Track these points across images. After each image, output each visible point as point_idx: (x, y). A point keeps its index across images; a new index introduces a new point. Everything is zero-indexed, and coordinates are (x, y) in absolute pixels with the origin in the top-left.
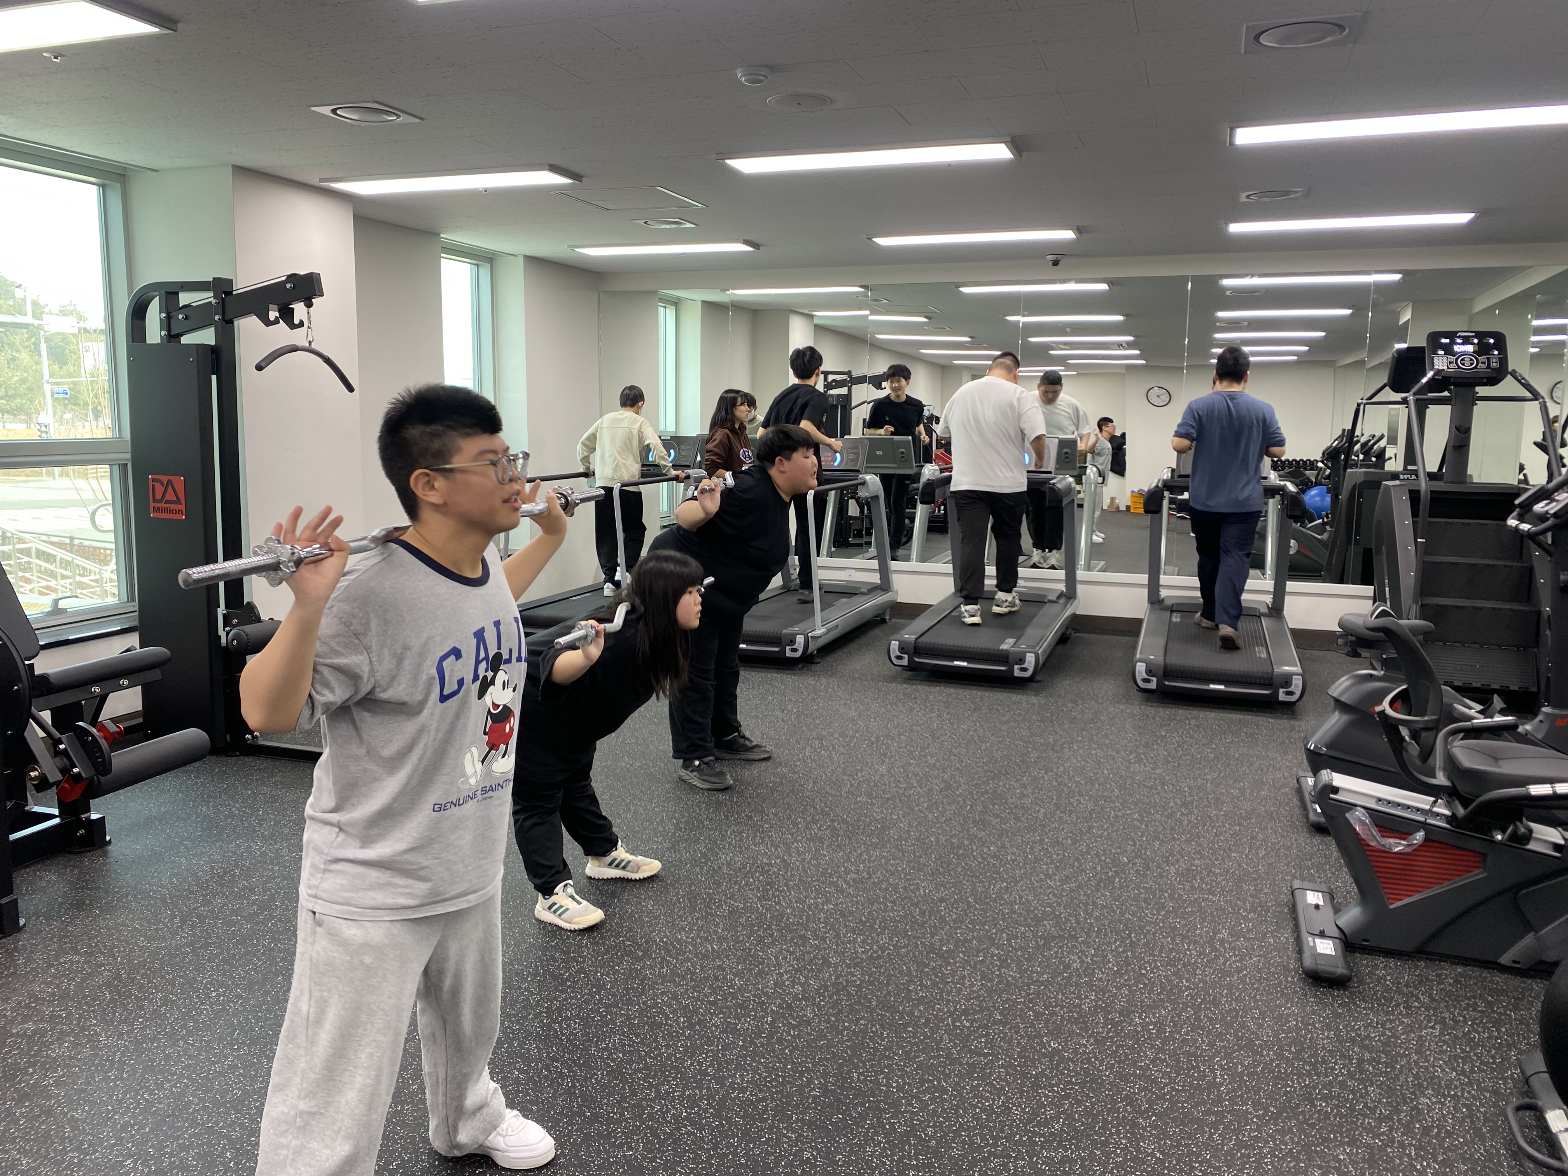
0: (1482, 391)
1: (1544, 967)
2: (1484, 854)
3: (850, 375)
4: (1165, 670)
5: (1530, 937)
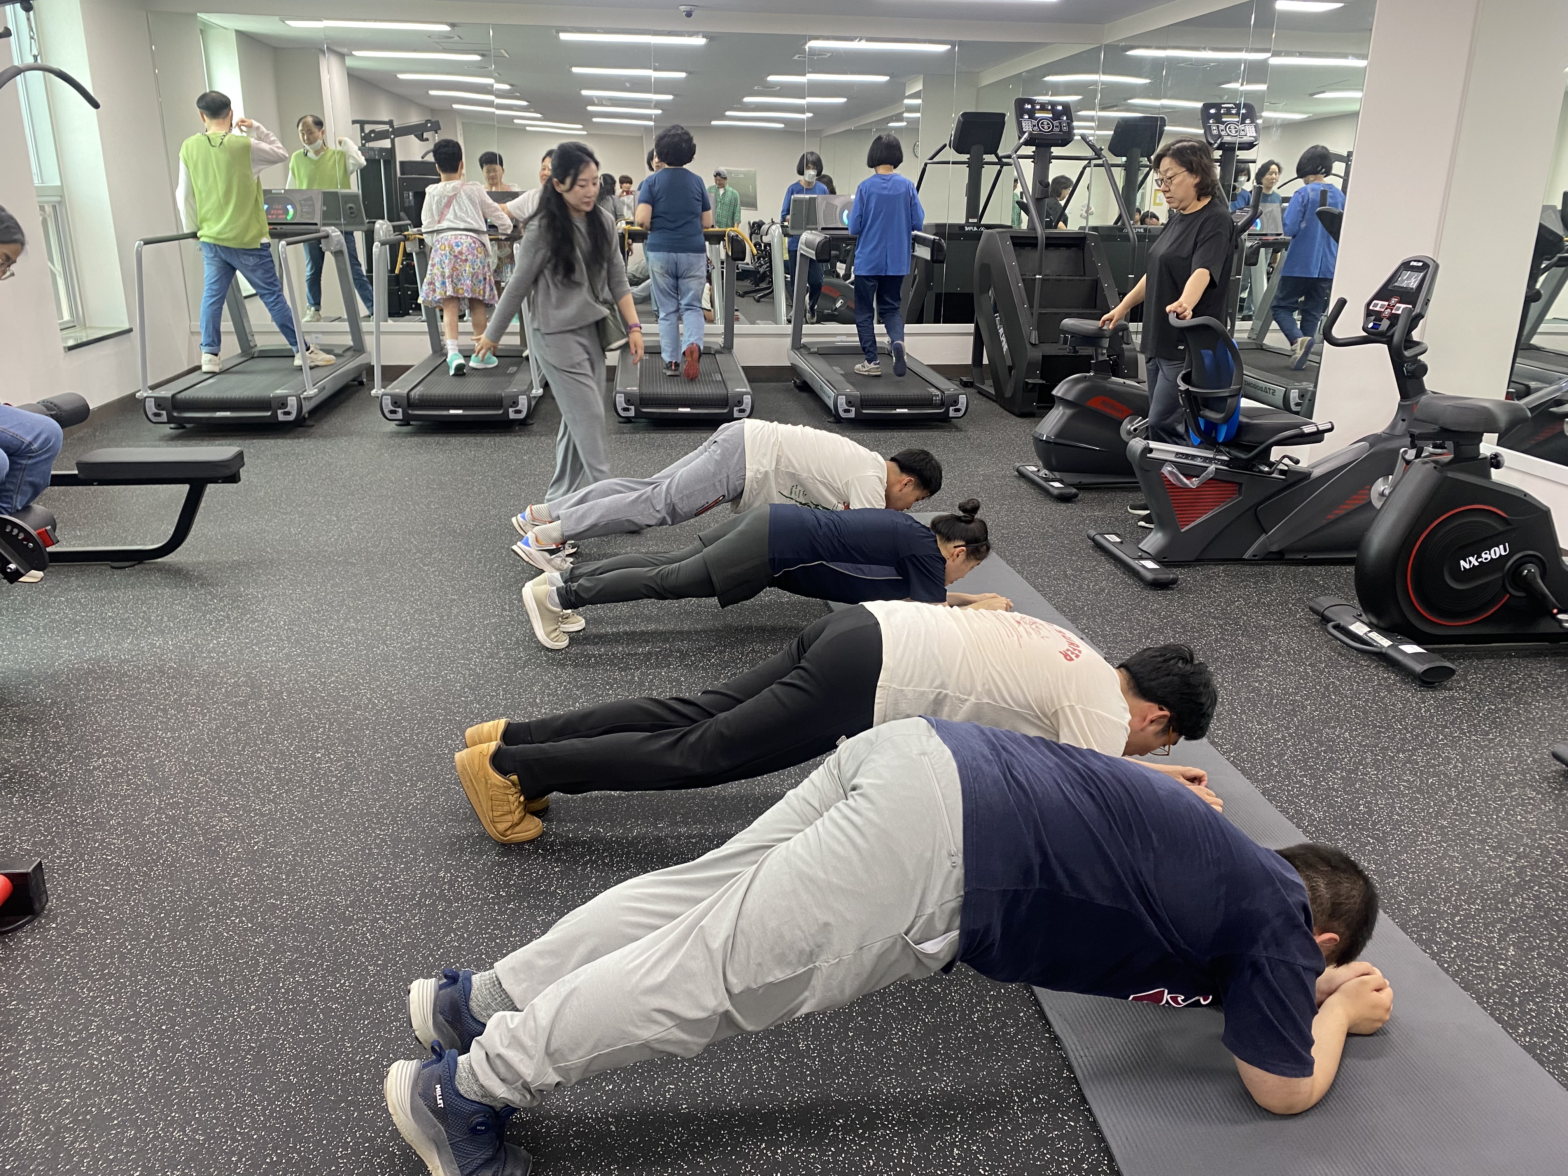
0: (1056, 151)
1: (1273, 556)
2: (1240, 484)
3: (392, 125)
4: (862, 400)
5: (1263, 537)
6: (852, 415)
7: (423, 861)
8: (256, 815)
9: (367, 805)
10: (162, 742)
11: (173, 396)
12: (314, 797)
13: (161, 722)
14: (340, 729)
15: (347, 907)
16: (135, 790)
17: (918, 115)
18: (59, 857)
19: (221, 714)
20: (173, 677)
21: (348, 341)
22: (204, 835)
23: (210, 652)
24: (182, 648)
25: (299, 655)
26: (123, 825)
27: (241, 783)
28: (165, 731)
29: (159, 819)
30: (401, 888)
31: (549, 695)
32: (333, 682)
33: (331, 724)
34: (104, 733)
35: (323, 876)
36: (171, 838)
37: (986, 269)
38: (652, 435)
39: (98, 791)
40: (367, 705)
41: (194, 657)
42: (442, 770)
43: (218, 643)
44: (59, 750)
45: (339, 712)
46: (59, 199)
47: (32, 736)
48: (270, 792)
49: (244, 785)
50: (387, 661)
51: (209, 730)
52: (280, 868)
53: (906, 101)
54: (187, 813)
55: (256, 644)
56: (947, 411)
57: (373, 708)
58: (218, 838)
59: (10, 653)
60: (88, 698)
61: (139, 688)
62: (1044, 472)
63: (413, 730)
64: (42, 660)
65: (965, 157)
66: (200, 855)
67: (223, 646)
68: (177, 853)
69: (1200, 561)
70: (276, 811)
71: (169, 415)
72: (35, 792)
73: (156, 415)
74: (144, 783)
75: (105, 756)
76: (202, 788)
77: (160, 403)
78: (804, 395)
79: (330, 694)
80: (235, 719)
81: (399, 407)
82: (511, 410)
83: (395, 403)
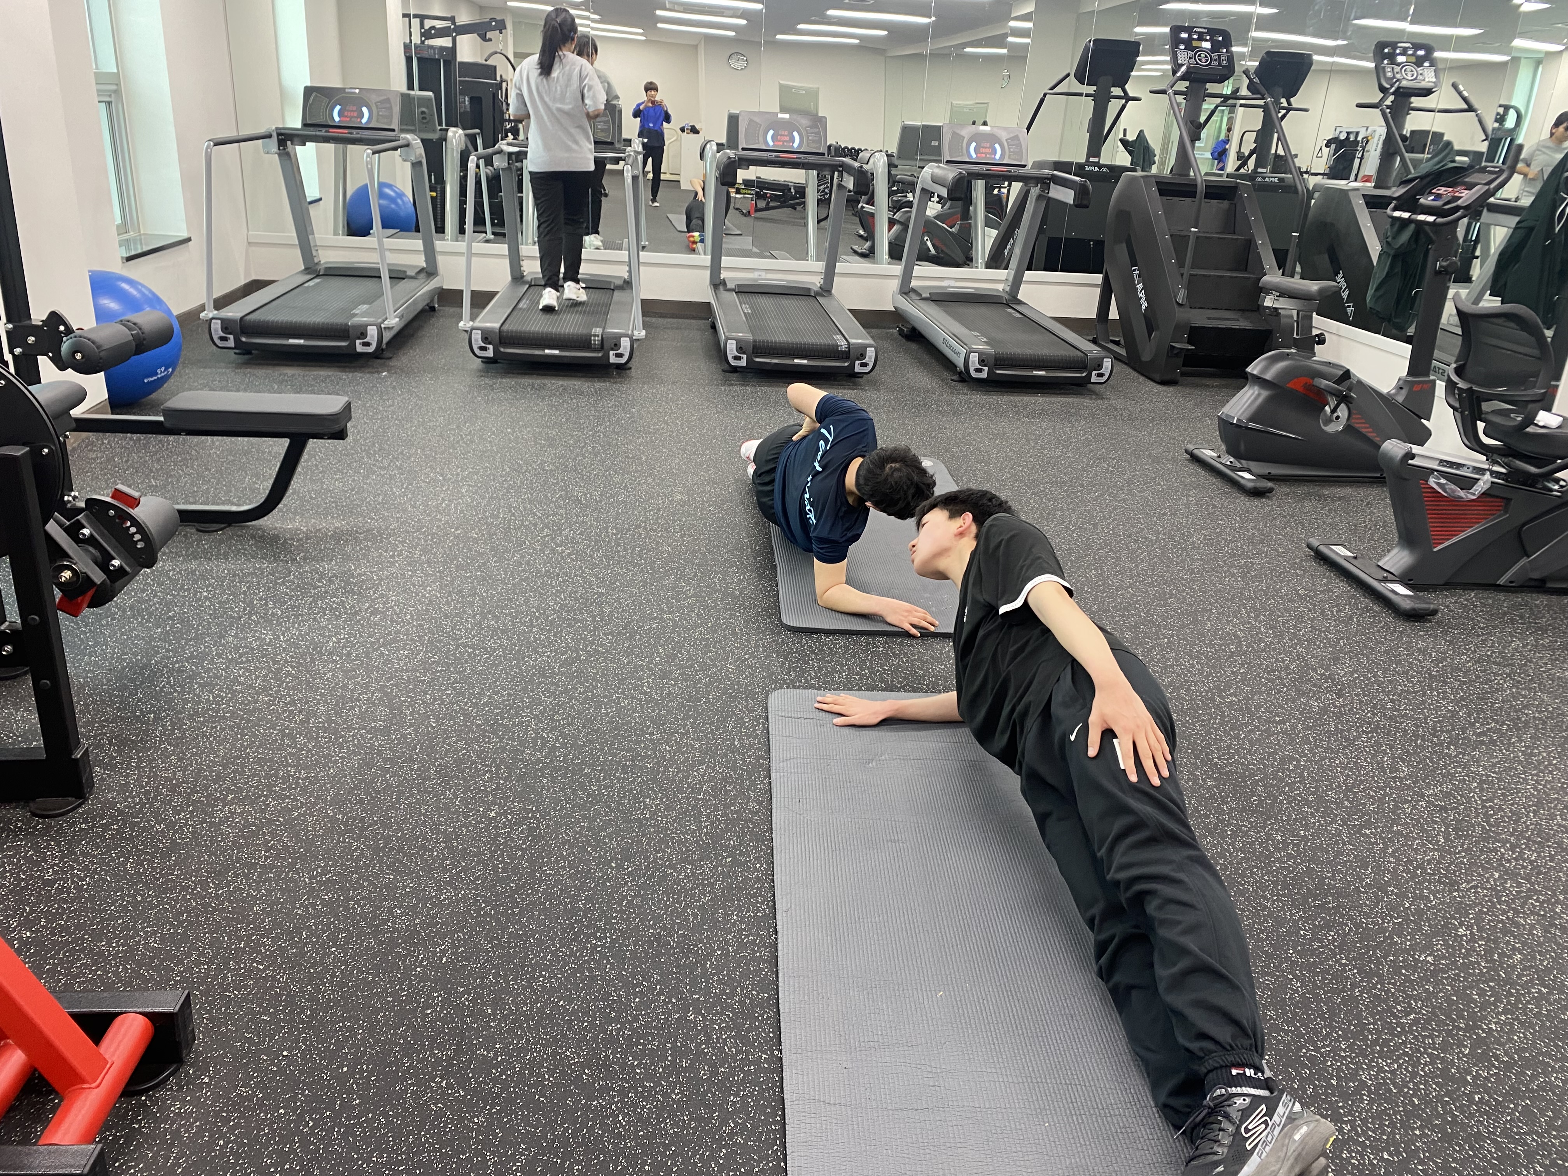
1: (1532, 583)
2: (1508, 500)
3: (454, 23)
4: (996, 359)
5: (1524, 561)
6: (984, 375)
7: (661, 993)
8: (434, 905)
9: (569, 897)
10: (297, 784)
11: (242, 318)
12: (502, 880)
13: (291, 754)
14: (510, 776)
15: (583, 1067)
16: (277, 857)
17: (1028, 40)
18: (198, 963)
19: (360, 746)
20: (293, 688)
21: (420, 261)
22: (375, 934)
23: (331, 654)
24: (297, 647)
25: (437, 663)
26: (269, 914)
27: (405, 855)
28: (298, 767)
29: (314, 905)
30: (644, 1036)
31: (748, 736)
32: (486, 704)
33: (498, 768)
34: (225, 767)
35: (541, 1011)
36: (334, 939)
37: (1123, 216)
38: (765, 389)
39: (231, 856)
40: (535, 740)
41: (313, 660)
42: (648, 844)
43: (339, 642)
44: (173, 790)
45: (504, 750)
46: (114, 87)
47: (137, 767)
48: (445, 870)
49: (409, 856)
50: (544, 676)
51: (351, 768)
52: (480, 996)
53: (1013, 24)
54: (348, 899)
55: (384, 645)
56: (1089, 376)
57: (543, 745)
58: (393, 943)
59: (97, 644)
60: (197, 714)
61: (256, 702)
62: (1228, 460)
63: (598, 780)
64: (135, 654)
65: (1092, 89)
66: (376, 967)
67: (345, 647)
68: (345, 963)
69: (1449, 585)
70: (458, 901)
71: (237, 340)
72: (152, 855)
73: (222, 339)
74: (286, 847)
75: (231, 803)
76: (359, 859)
77: (227, 326)
78: (914, 346)
79: (486, 721)
80: (380, 753)
81: (490, 343)
82: (611, 353)
83: (485, 339)
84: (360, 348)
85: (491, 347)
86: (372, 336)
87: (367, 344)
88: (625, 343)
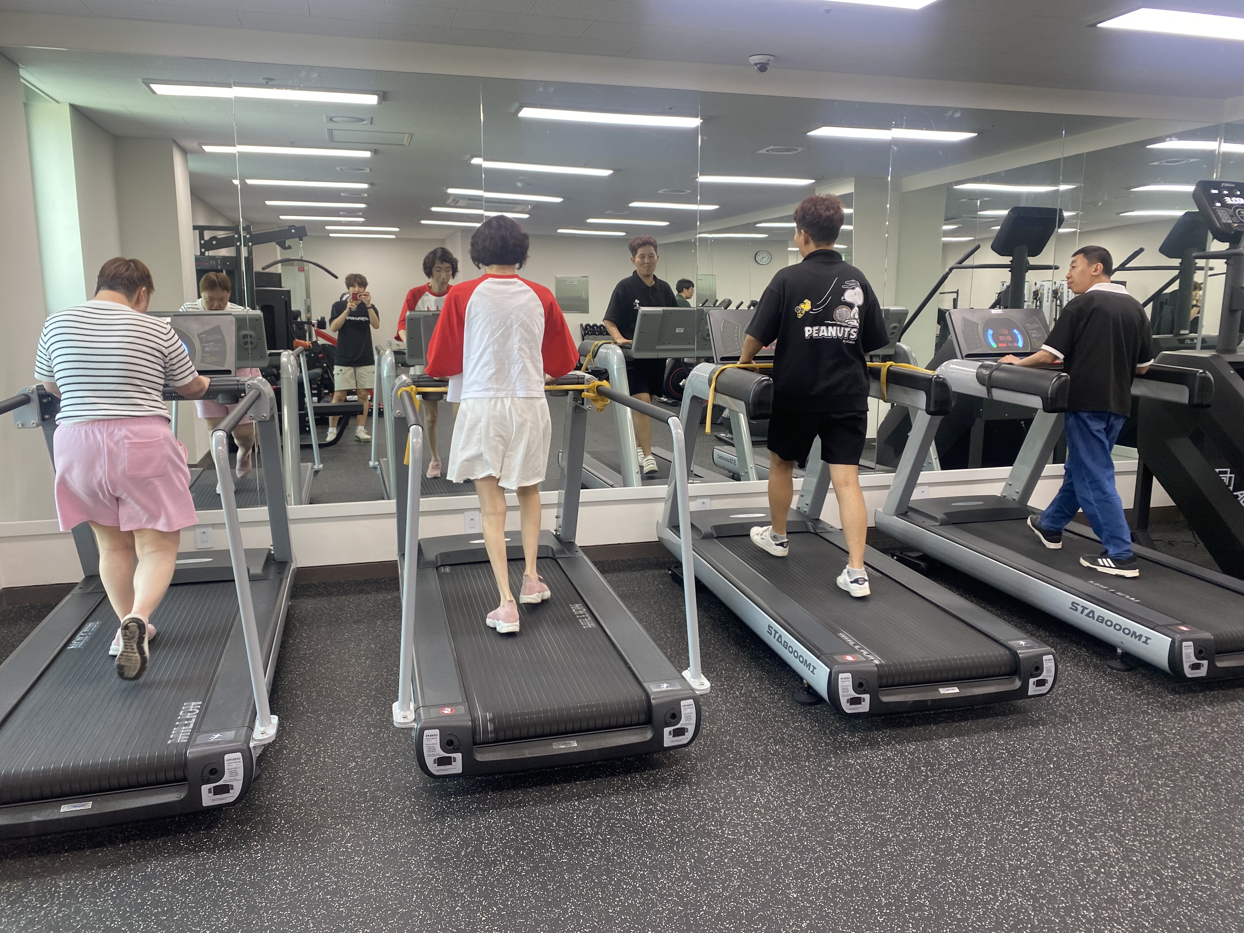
4: (1219, 647)
6: (1203, 672)
81: (456, 751)
82: (667, 730)
83: (448, 744)
84: (208, 799)
85: (458, 756)
86: (234, 773)
87: (225, 789)
88: (688, 710)
